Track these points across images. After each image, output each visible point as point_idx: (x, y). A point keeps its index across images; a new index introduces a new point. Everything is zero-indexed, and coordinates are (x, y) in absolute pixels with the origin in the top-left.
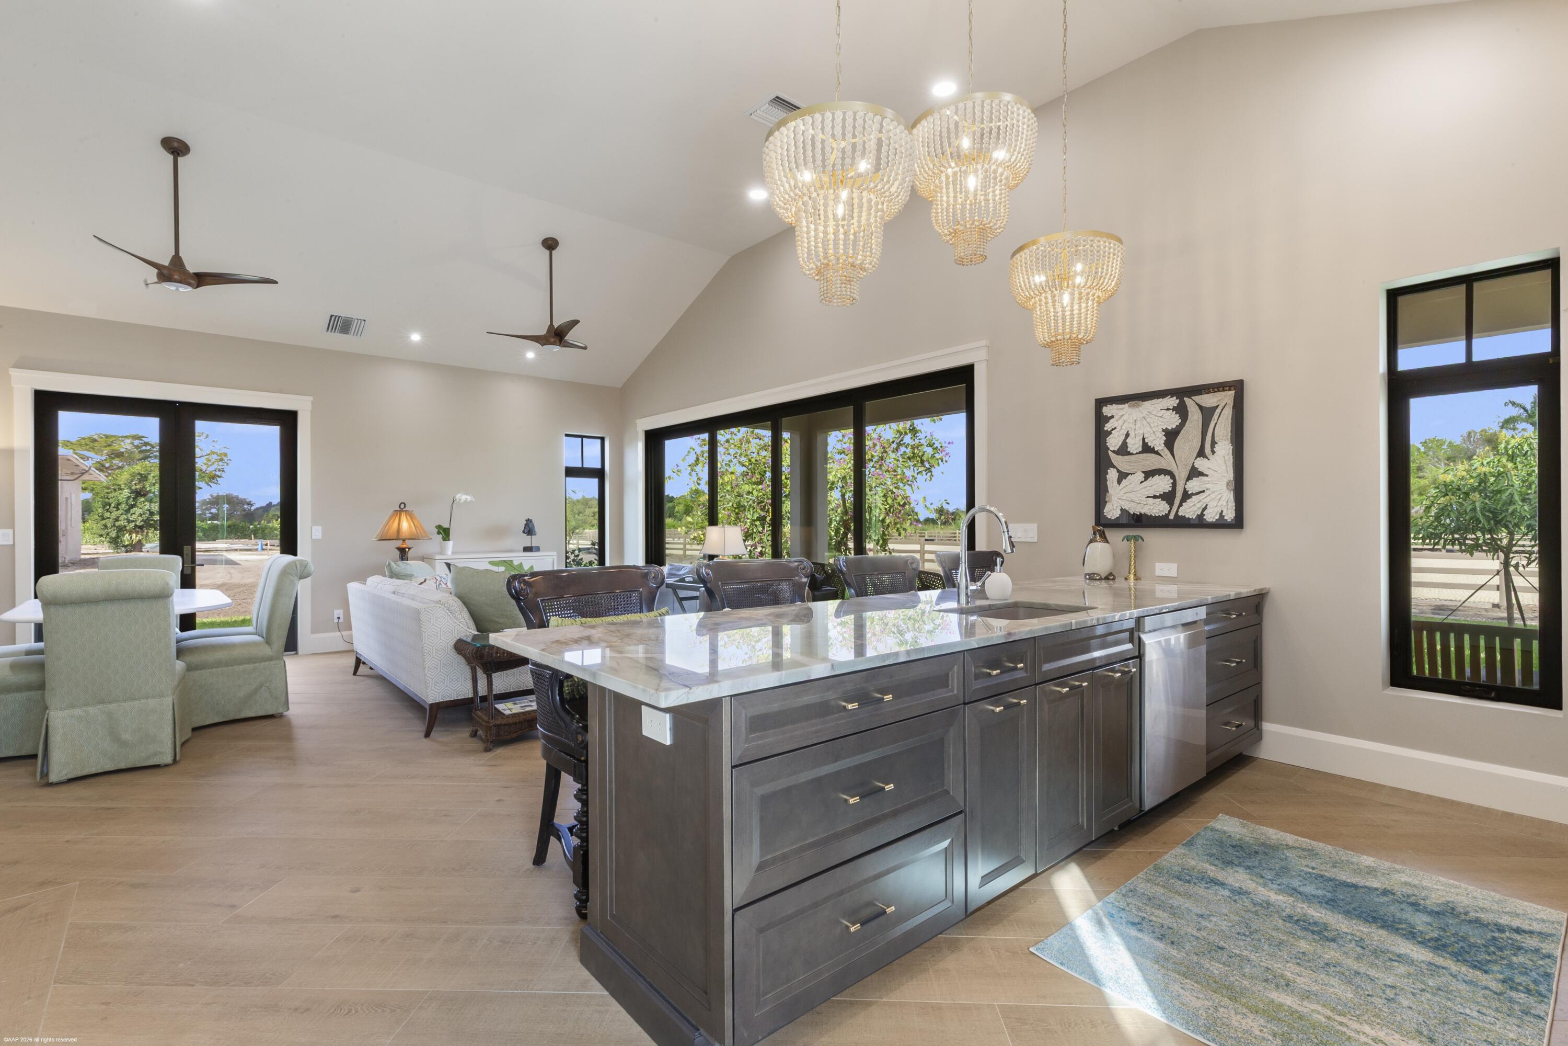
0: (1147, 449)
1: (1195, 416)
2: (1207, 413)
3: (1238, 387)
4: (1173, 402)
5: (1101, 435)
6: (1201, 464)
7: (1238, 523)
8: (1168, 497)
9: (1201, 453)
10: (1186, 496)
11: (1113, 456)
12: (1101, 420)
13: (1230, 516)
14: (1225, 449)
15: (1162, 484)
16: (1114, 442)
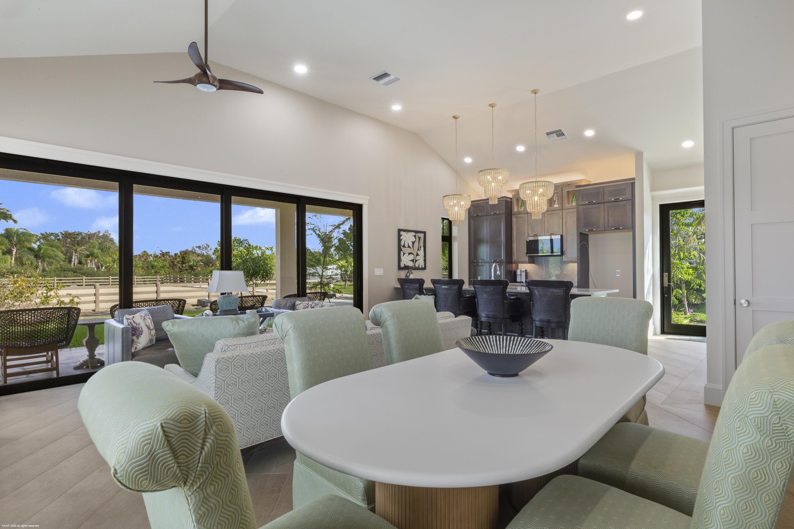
0: (409, 247)
1: (417, 239)
2: (419, 238)
3: (425, 233)
4: (414, 234)
5: (399, 240)
6: (419, 252)
7: (425, 268)
8: (413, 261)
9: (418, 250)
10: (416, 261)
11: (402, 247)
12: (399, 236)
13: (423, 266)
14: (422, 249)
15: (411, 257)
16: (402, 243)
